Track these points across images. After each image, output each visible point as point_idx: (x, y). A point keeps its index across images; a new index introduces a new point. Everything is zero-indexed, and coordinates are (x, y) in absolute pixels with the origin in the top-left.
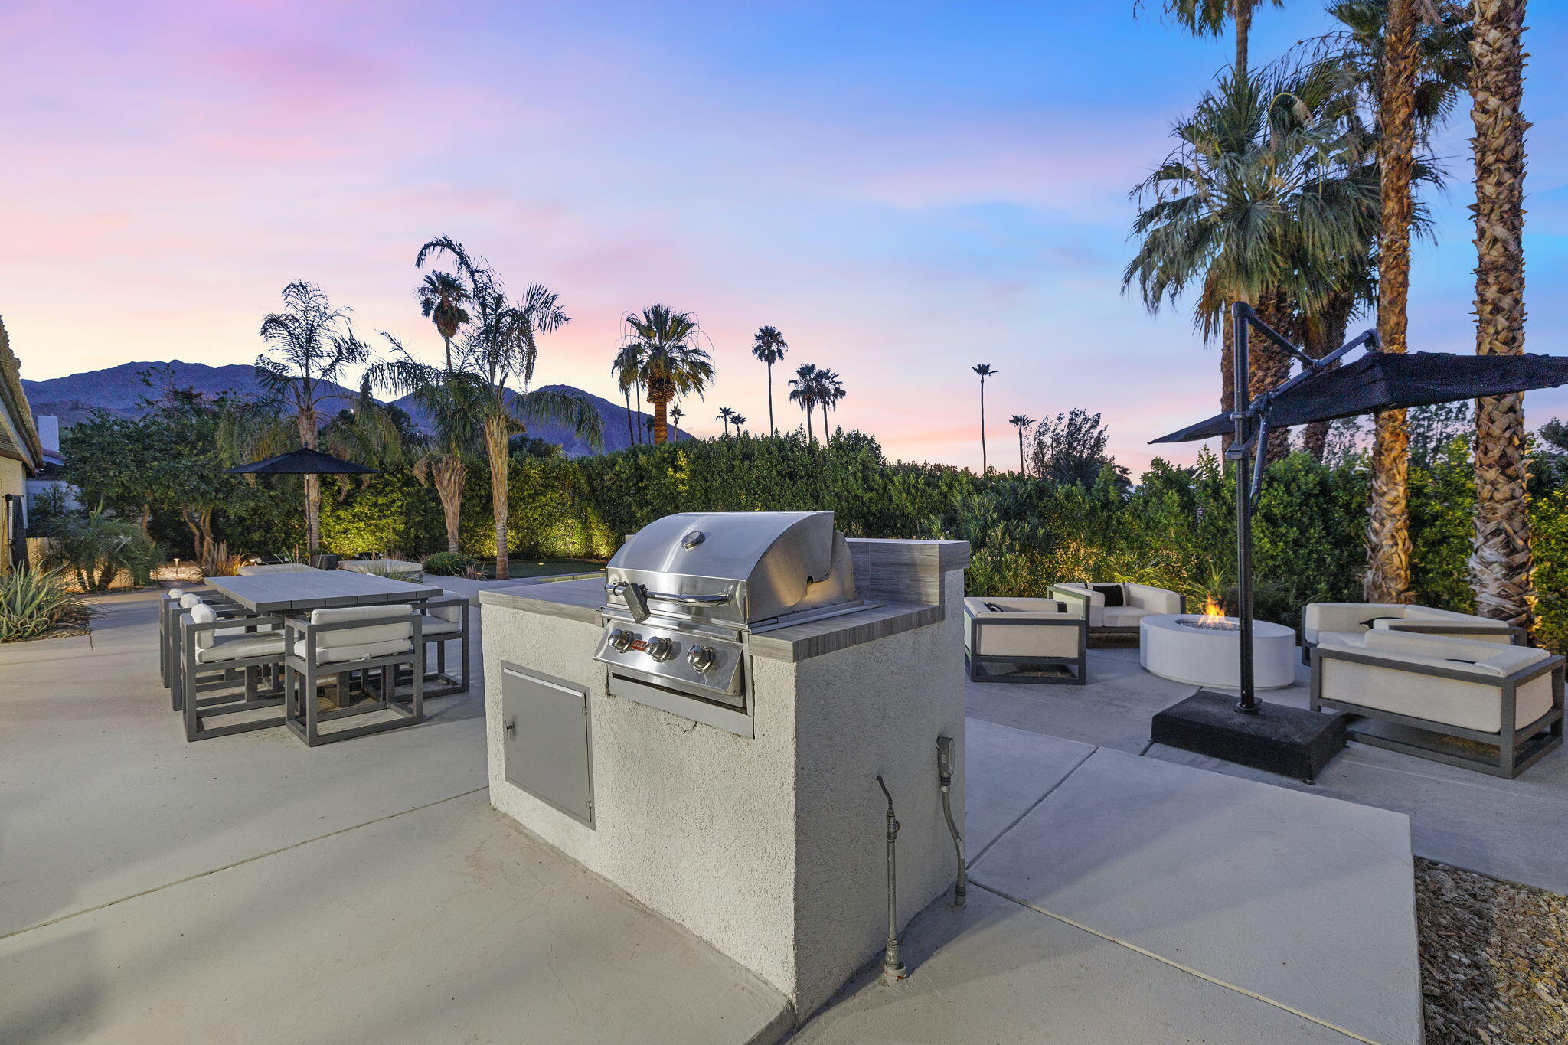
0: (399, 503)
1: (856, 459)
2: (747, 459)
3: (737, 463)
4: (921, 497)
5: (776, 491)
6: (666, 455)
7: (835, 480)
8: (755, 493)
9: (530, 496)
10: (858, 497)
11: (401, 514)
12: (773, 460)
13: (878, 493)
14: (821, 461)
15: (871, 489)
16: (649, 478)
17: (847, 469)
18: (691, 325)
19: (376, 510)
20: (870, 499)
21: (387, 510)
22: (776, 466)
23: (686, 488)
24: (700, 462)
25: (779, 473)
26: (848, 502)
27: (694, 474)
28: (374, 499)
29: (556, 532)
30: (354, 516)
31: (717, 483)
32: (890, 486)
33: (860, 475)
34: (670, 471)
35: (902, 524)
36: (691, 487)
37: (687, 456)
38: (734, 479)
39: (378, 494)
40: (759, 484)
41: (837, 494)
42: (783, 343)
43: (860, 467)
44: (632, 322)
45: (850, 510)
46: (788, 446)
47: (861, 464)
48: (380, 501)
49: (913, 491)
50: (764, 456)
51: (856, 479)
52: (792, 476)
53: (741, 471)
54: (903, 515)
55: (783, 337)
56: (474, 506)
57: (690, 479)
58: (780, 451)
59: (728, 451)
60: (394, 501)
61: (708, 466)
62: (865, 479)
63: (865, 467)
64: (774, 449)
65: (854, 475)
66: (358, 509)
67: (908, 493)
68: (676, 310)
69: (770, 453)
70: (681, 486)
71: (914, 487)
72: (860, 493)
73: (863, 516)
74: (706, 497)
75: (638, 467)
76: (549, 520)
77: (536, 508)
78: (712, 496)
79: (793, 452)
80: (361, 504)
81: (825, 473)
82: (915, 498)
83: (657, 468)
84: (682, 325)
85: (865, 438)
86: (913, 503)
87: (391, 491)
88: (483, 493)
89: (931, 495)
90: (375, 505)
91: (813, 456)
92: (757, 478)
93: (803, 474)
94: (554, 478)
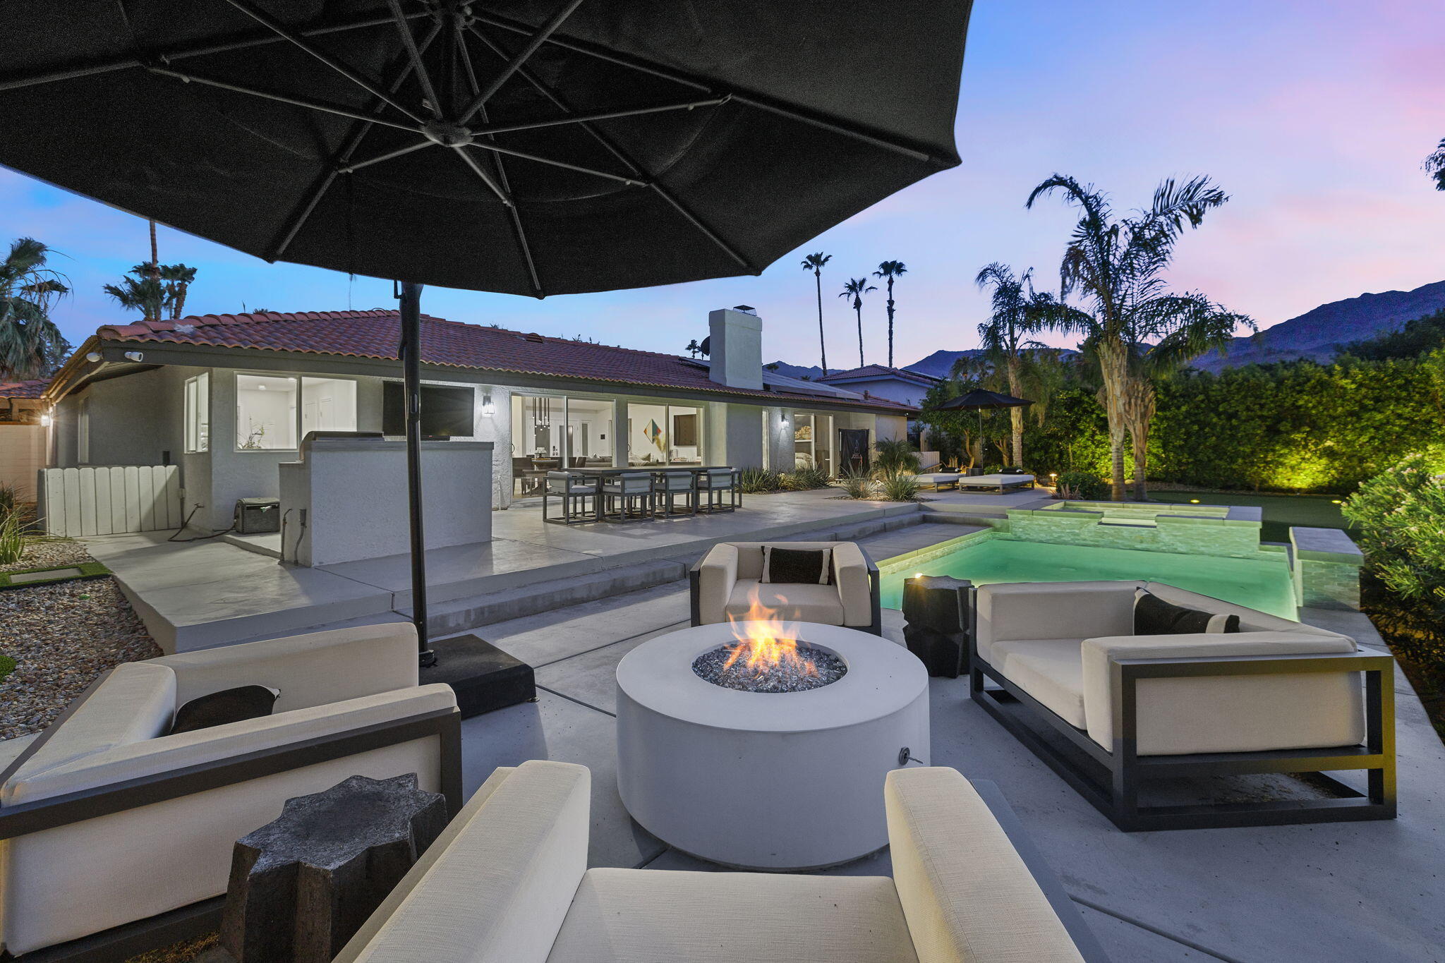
94: (1399, 387)
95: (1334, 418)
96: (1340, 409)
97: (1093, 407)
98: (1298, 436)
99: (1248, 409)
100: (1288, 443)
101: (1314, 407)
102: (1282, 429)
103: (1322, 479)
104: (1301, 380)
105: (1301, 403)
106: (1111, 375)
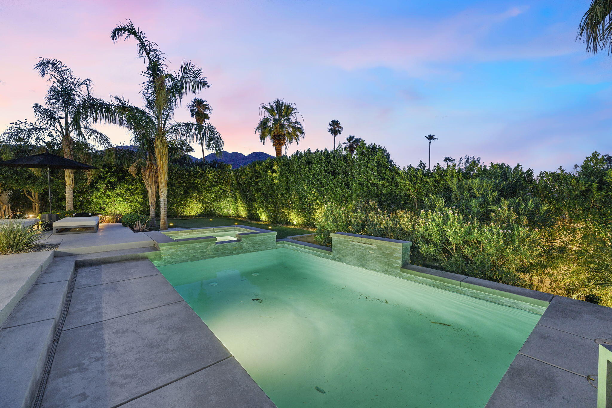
0: (140, 188)
1: (373, 160)
2: (309, 164)
3: (303, 167)
4: (420, 183)
5: (324, 182)
6: (268, 164)
7: (359, 174)
8: (312, 183)
9: (210, 187)
10: (374, 184)
11: (142, 194)
12: (323, 164)
13: (388, 181)
14: (351, 163)
15: (384, 179)
16: (261, 177)
17: (367, 167)
18: (293, 109)
19: (129, 192)
20: (383, 185)
21: (134, 192)
22: (324, 167)
23: (278, 181)
24: (284, 167)
25: (326, 172)
26: (368, 187)
27: (281, 172)
28: (127, 186)
29: (223, 205)
30: (117, 194)
31: (293, 179)
32: (397, 176)
33: (376, 169)
34: (269, 172)
35: (405, 202)
36: (280, 181)
37: (278, 164)
38: (301, 176)
39: (130, 183)
40: (314, 178)
41: (360, 183)
42: (341, 127)
43: (376, 165)
44: (265, 108)
45: (369, 192)
46: (331, 155)
47: (376, 162)
48: (130, 187)
49: (414, 179)
50: (317, 161)
51: (373, 172)
52: (334, 173)
53: (305, 171)
54: (406, 195)
55: (341, 125)
56: (180, 191)
57: (280, 177)
58: (327, 158)
59: (299, 160)
60: (137, 188)
61: (289, 169)
62: (379, 172)
63: (379, 165)
64: (323, 157)
65: (372, 170)
66: (118, 191)
67: (411, 180)
68: (287, 102)
69: (321, 160)
70: (275, 180)
71: (414, 176)
72: (376, 181)
73: (378, 196)
74: (288, 186)
75: (256, 172)
76: (219, 198)
77: (213, 192)
78: (291, 186)
79: (334, 159)
80: (120, 188)
81: (353, 170)
82: (415, 184)
83: (264, 171)
84: (289, 109)
85: (379, 148)
86: (413, 188)
87: (136, 183)
88: (185, 185)
89: (427, 182)
90: (128, 189)
91: (346, 162)
92: (313, 174)
93: (340, 171)
94: (222, 178)
95: (205, 188)
96: (207, 185)
97: (106, 175)
98: (194, 195)
99: (179, 183)
100: (191, 198)
101: (200, 184)
102: (190, 191)
103: (200, 211)
104: (196, 173)
105: (196, 181)
106: (162, 158)
